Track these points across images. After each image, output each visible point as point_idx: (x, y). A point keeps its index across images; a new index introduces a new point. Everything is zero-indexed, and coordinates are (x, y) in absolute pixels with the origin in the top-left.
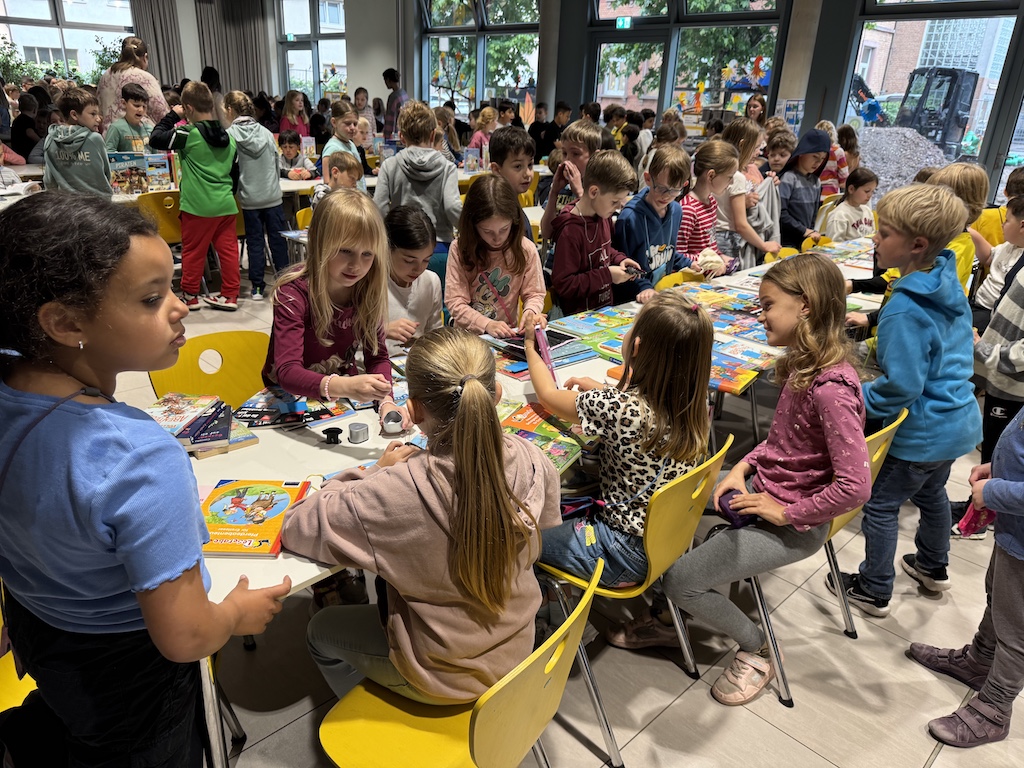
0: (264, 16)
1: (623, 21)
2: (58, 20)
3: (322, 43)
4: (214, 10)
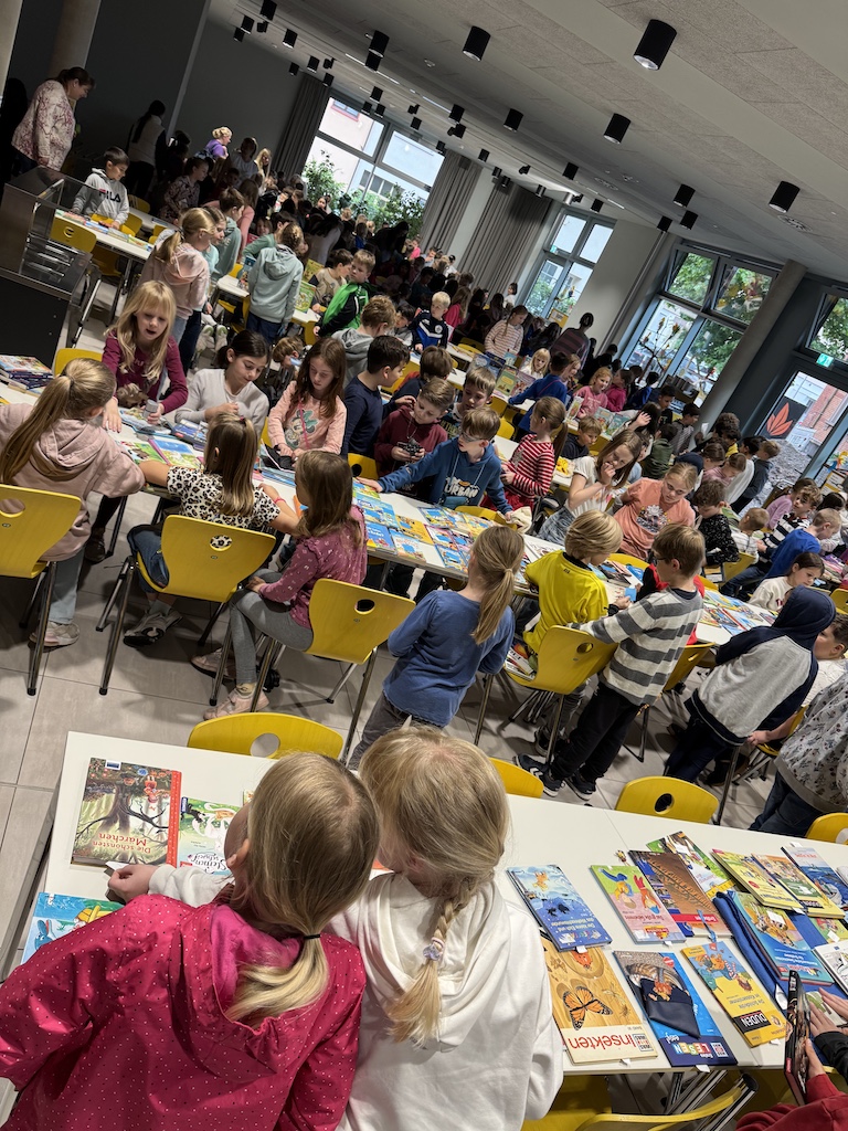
0: (543, 222)
1: (825, 361)
2: (376, 159)
3: (576, 266)
4: (506, 200)
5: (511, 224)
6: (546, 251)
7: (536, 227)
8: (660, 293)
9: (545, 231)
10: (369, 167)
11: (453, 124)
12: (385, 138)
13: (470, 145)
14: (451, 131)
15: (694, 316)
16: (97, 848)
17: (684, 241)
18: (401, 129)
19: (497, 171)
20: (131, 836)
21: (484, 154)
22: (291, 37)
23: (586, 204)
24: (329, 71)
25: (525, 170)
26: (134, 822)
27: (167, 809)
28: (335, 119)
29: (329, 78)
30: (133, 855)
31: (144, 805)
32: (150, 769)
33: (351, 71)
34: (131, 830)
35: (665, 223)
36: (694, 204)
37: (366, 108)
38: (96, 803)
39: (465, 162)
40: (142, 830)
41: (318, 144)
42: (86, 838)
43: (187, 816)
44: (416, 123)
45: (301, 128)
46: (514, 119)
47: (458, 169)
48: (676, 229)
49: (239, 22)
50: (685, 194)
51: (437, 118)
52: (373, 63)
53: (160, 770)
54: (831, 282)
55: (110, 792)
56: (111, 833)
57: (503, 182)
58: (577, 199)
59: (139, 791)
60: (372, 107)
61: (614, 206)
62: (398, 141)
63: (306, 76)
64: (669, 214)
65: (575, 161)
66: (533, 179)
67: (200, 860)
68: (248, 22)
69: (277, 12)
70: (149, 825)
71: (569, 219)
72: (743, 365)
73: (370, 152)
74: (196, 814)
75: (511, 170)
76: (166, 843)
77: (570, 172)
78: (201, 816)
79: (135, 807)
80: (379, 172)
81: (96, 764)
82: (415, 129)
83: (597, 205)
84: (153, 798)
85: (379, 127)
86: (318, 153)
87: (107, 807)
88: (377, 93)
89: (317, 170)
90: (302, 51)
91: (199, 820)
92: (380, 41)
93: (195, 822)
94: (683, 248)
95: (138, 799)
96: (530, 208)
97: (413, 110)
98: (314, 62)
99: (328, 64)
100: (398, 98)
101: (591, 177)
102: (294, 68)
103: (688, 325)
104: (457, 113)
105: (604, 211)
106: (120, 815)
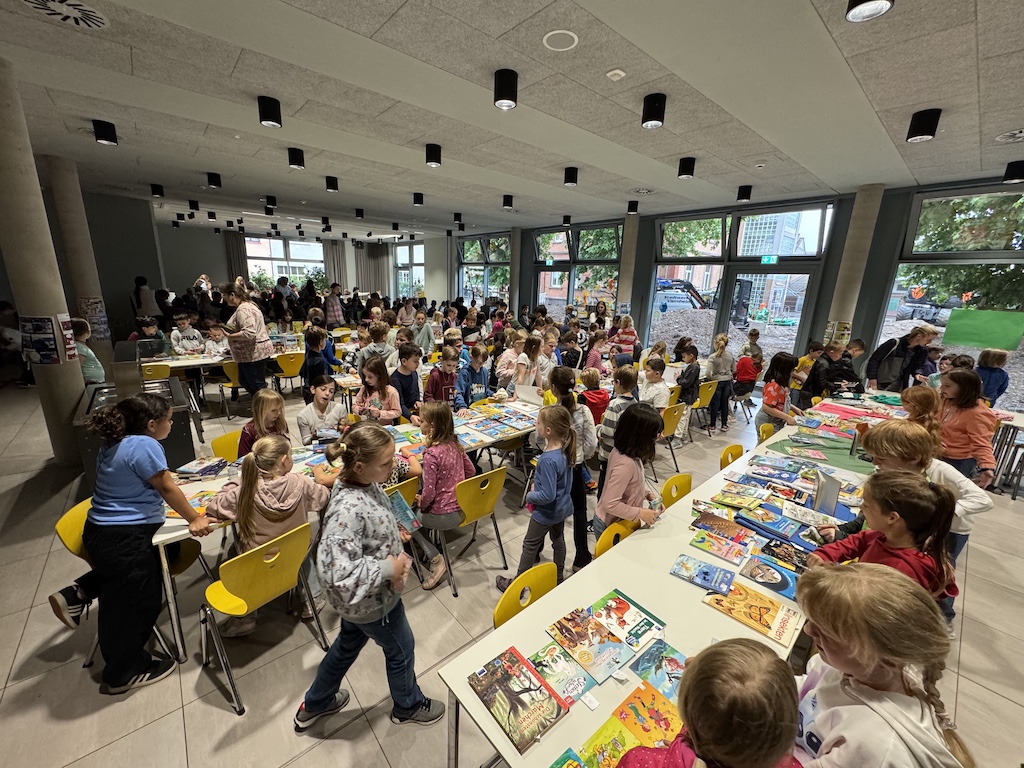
0: (388, 255)
1: (549, 262)
2: (287, 258)
3: (414, 267)
4: (364, 252)
5: (372, 262)
6: (397, 268)
7: (385, 258)
8: (461, 264)
9: (391, 258)
10: (284, 264)
11: (324, 226)
12: (286, 246)
13: (336, 233)
14: (324, 230)
15: (482, 268)
16: (526, 733)
17: (460, 237)
18: (293, 238)
19: (353, 240)
20: (532, 707)
21: (345, 235)
22: (212, 215)
23: (406, 238)
24: (242, 225)
25: (369, 235)
26: (525, 697)
27: (529, 674)
28: (252, 247)
29: (242, 229)
30: (545, 719)
31: (518, 682)
32: (499, 657)
33: (255, 219)
34: (529, 704)
35: (449, 233)
36: (464, 220)
37: (269, 235)
38: (498, 704)
39: (334, 242)
40: (533, 699)
41: (251, 264)
42: (515, 732)
43: (539, 669)
44: (301, 233)
45: (236, 260)
46: (360, 213)
47: (332, 247)
48: (456, 233)
49: (175, 218)
50: (458, 216)
51: (313, 225)
52: (269, 212)
53: (503, 654)
54: (534, 230)
55: (497, 691)
56: (522, 716)
57: (358, 244)
58: (402, 238)
59: (507, 677)
60: (274, 233)
61: (419, 234)
62: (294, 246)
63: (226, 232)
64: (449, 228)
65: (396, 221)
66: (375, 237)
67: (569, 689)
68: (181, 216)
69: (200, 205)
70: (532, 693)
71: (399, 249)
72: (517, 279)
73: (282, 256)
74: (540, 664)
75: (362, 236)
76: (550, 696)
77: (395, 227)
78: (544, 663)
79: (517, 689)
80: (292, 264)
81: (473, 681)
82: (302, 235)
83: (412, 237)
84: (518, 674)
85: (280, 242)
86: (253, 268)
87: (504, 701)
88: (274, 226)
89: (257, 276)
90: (221, 220)
91: (546, 666)
92: (271, 200)
93: (545, 669)
94: (461, 241)
95: (512, 681)
96: (377, 251)
97: (299, 227)
98: (230, 224)
99: (240, 221)
100: (287, 224)
101: (406, 226)
102: (217, 230)
103: (482, 273)
104: (325, 221)
105: (416, 238)
106: (515, 702)
